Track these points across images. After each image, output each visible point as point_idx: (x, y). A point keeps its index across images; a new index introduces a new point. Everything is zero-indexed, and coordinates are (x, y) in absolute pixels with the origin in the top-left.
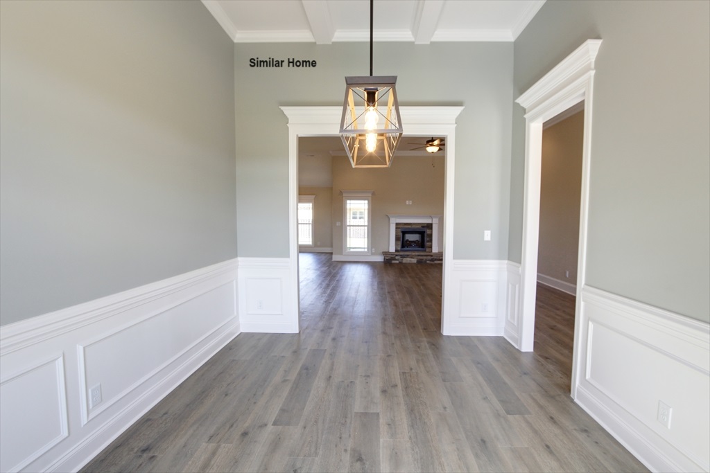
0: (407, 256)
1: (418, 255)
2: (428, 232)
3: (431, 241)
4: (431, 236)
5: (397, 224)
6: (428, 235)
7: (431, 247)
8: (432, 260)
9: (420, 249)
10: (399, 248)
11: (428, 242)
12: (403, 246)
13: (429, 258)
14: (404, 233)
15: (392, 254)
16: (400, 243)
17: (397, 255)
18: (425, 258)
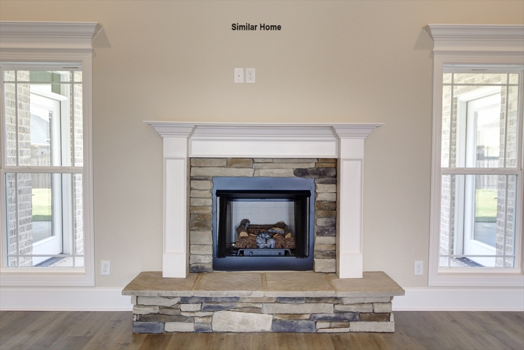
0: (232, 304)
1: (280, 300)
2: (323, 192)
3: (333, 228)
4: (332, 209)
5: (193, 163)
6: (320, 205)
7: (334, 254)
8: (340, 318)
9: (292, 259)
10: (206, 258)
11: (322, 233)
12: (223, 248)
13: (328, 309)
14: (226, 197)
15: (173, 283)
16: (207, 240)
17: (185, 300)
18: (307, 309)
